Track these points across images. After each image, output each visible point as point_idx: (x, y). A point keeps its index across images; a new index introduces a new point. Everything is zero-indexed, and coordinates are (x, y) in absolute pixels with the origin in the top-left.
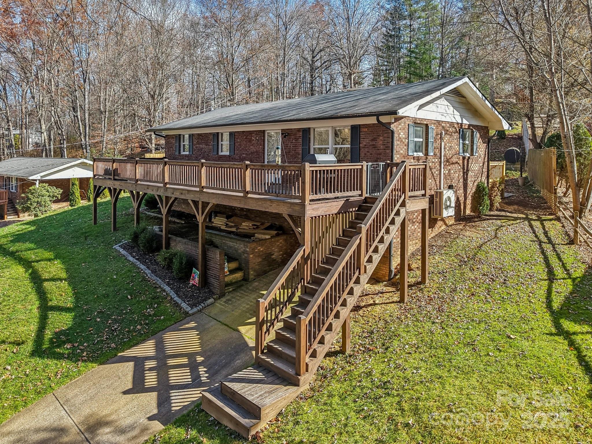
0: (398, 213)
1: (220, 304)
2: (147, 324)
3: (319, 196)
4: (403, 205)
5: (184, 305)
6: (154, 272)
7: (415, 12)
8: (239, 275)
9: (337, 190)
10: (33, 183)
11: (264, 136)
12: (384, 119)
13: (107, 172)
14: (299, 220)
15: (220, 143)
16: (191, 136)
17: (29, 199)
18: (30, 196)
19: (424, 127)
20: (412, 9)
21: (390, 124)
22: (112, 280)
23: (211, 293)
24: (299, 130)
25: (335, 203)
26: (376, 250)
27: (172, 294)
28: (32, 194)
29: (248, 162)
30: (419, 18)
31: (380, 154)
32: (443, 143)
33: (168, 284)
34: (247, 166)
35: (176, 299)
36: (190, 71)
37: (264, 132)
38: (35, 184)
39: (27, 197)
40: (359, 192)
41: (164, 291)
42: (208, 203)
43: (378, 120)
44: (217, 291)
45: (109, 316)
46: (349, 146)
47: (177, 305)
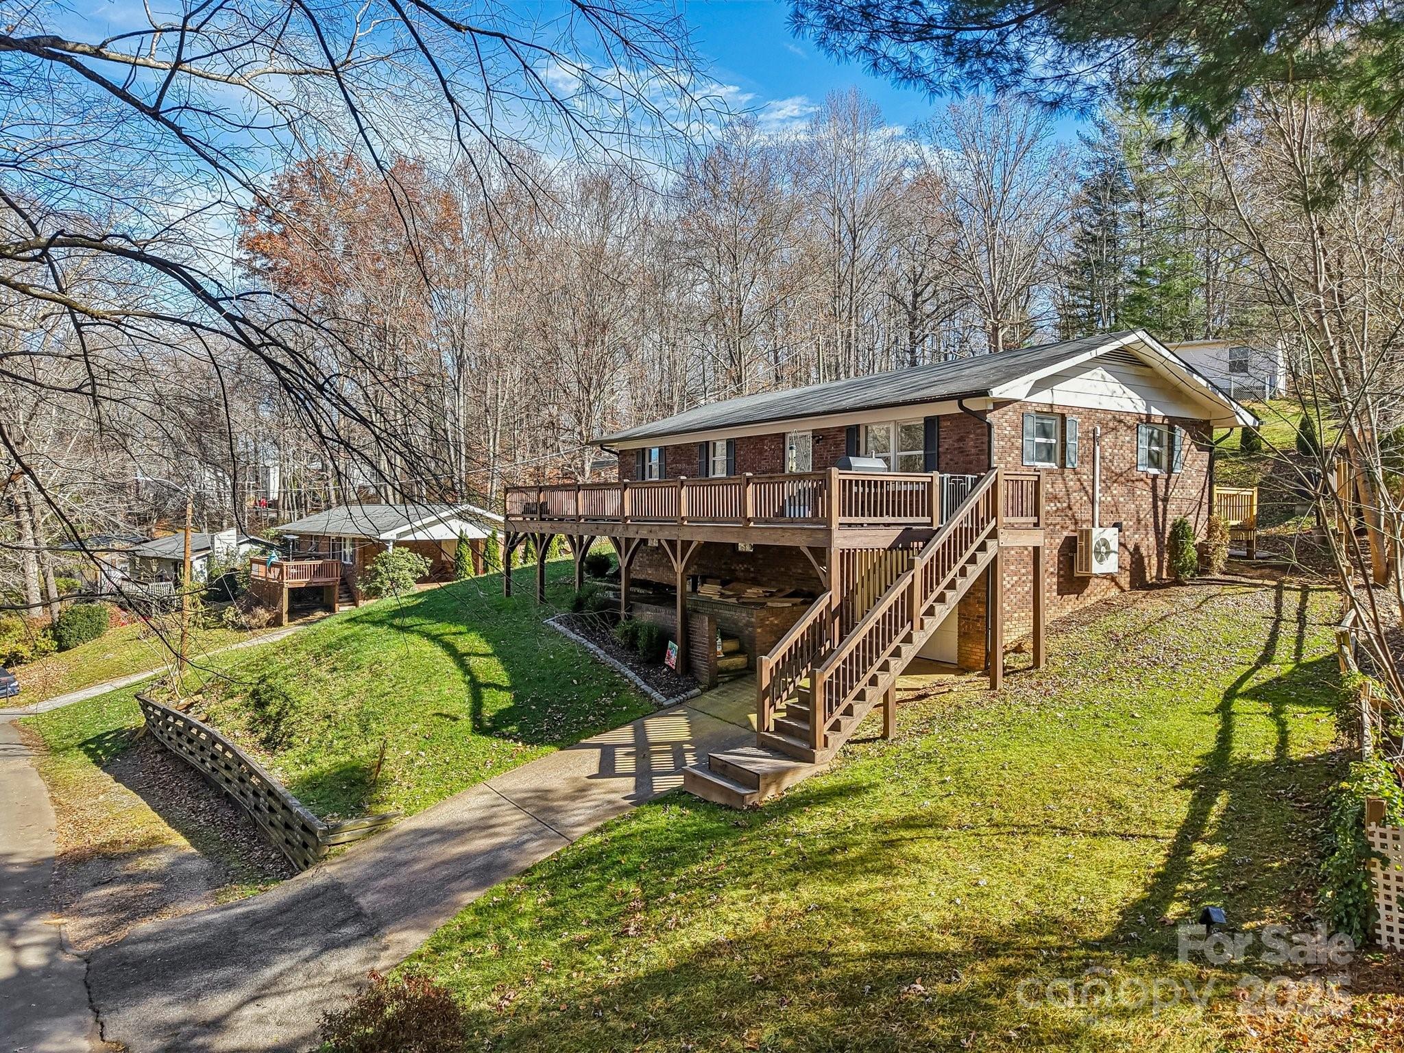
0: (982, 547)
1: (709, 697)
2: (603, 715)
3: (853, 520)
4: (993, 535)
5: (655, 695)
6: (608, 652)
7: (1152, 184)
8: (739, 661)
9: (888, 513)
10: (381, 546)
11: (784, 443)
12: (973, 405)
13: (527, 510)
14: (821, 553)
15: (711, 459)
16: (663, 450)
17: (379, 574)
18: (380, 568)
19: (1059, 419)
20: (1143, 176)
21: (985, 412)
22: (548, 661)
23: (696, 682)
24: (840, 429)
25: (883, 532)
26: (941, 599)
27: (638, 680)
28: (384, 564)
29: (749, 474)
30: (1161, 196)
31: (971, 463)
32: (1098, 448)
33: (632, 669)
34: (748, 480)
35: (644, 687)
36: (656, 337)
37: (783, 435)
38: (387, 548)
39: (376, 570)
40: (927, 519)
41: (626, 677)
42: (691, 542)
43: (961, 406)
44: (706, 679)
45: (548, 705)
46: (922, 452)
47: (645, 694)
